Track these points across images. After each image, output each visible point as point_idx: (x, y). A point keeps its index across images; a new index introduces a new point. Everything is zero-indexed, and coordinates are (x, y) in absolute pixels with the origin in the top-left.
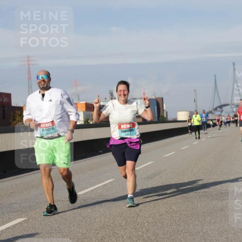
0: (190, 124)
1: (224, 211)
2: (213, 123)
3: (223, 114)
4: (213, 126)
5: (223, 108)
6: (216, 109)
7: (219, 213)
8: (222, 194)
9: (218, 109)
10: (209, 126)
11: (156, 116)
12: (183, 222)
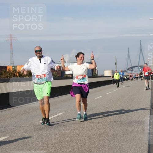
0: (113, 79)
1: (133, 133)
2: (126, 78)
3: (133, 72)
4: (127, 80)
5: (133, 69)
6: (128, 69)
7: (130, 134)
8: (131, 122)
9: (130, 69)
10: (124, 80)
11: (91, 73)
12: (107, 140)
